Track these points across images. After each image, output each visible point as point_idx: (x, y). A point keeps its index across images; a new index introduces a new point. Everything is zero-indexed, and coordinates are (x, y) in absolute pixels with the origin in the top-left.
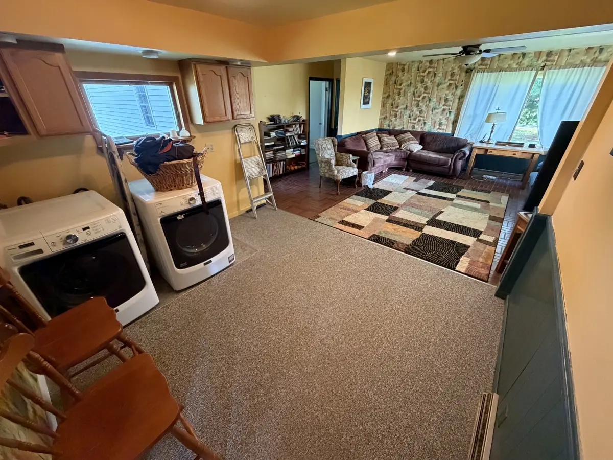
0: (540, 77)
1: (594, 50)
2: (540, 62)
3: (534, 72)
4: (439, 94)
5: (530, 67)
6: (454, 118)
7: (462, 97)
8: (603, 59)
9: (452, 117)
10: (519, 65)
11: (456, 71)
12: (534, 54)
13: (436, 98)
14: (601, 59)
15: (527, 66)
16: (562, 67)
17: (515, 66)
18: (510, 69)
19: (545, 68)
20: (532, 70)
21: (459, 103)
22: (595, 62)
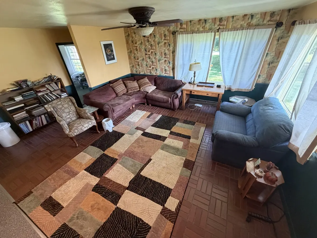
0: (217, 37)
1: (248, 17)
2: (216, 26)
3: (213, 34)
4: (160, 50)
5: (210, 30)
6: (173, 66)
7: (174, 52)
8: (254, 24)
9: (171, 65)
10: (204, 29)
11: (166, 33)
12: (211, 20)
13: (159, 53)
14: (252, 24)
15: (209, 30)
16: (230, 30)
17: (201, 29)
18: (198, 32)
19: (220, 30)
20: (212, 32)
21: (173, 56)
22: (249, 26)
